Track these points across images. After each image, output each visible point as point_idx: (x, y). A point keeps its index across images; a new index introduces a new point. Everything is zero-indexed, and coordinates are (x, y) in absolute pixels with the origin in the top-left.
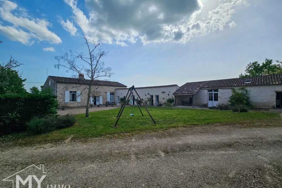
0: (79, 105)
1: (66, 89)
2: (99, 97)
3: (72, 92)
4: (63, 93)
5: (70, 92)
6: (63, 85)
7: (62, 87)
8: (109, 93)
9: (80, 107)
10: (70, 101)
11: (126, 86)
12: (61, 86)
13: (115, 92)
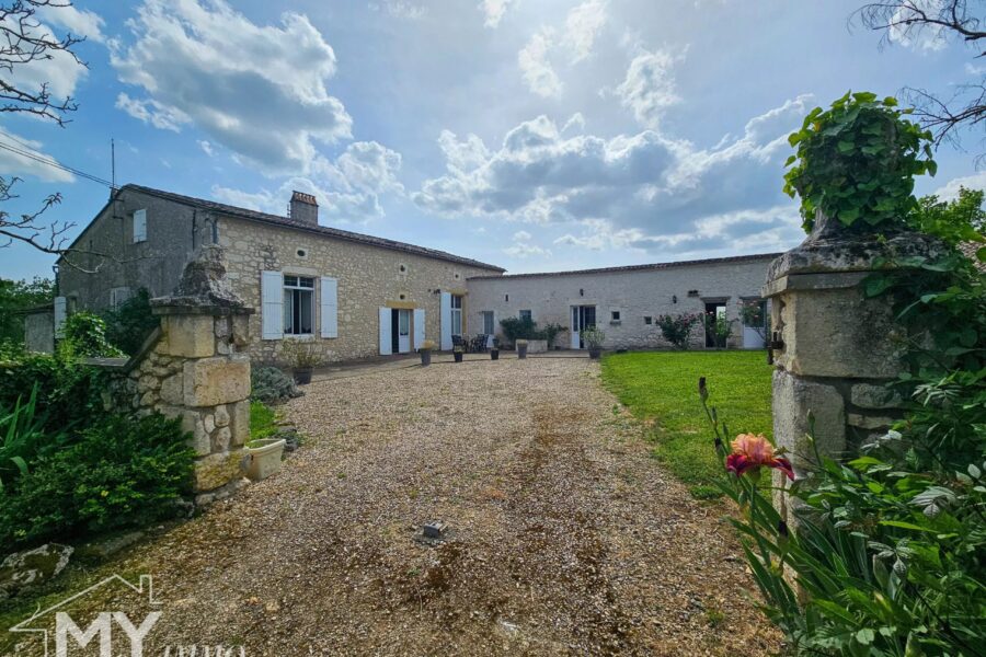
0: (329, 352)
1: (265, 258)
2: (410, 311)
3: (294, 278)
4: (249, 280)
5: (290, 280)
6: (248, 238)
7: (241, 245)
8: (450, 294)
9: (336, 364)
10: (286, 332)
11: (504, 271)
12: (241, 238)
13: (467, 294)
